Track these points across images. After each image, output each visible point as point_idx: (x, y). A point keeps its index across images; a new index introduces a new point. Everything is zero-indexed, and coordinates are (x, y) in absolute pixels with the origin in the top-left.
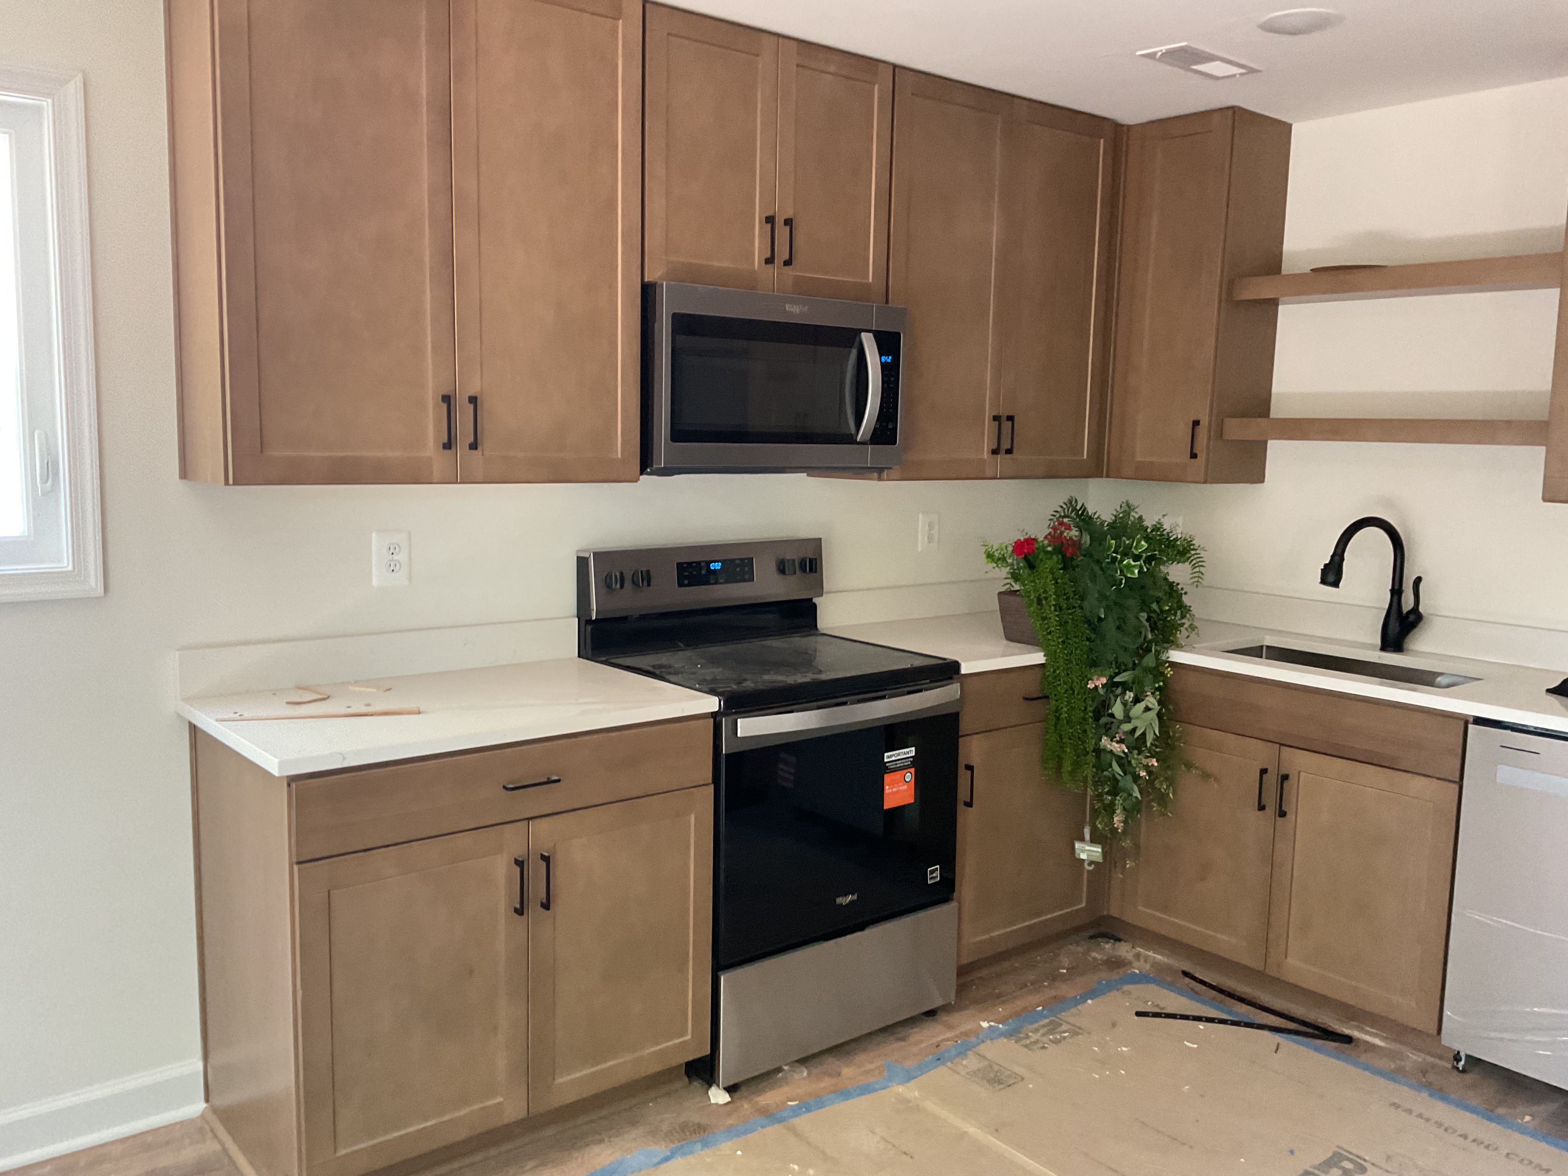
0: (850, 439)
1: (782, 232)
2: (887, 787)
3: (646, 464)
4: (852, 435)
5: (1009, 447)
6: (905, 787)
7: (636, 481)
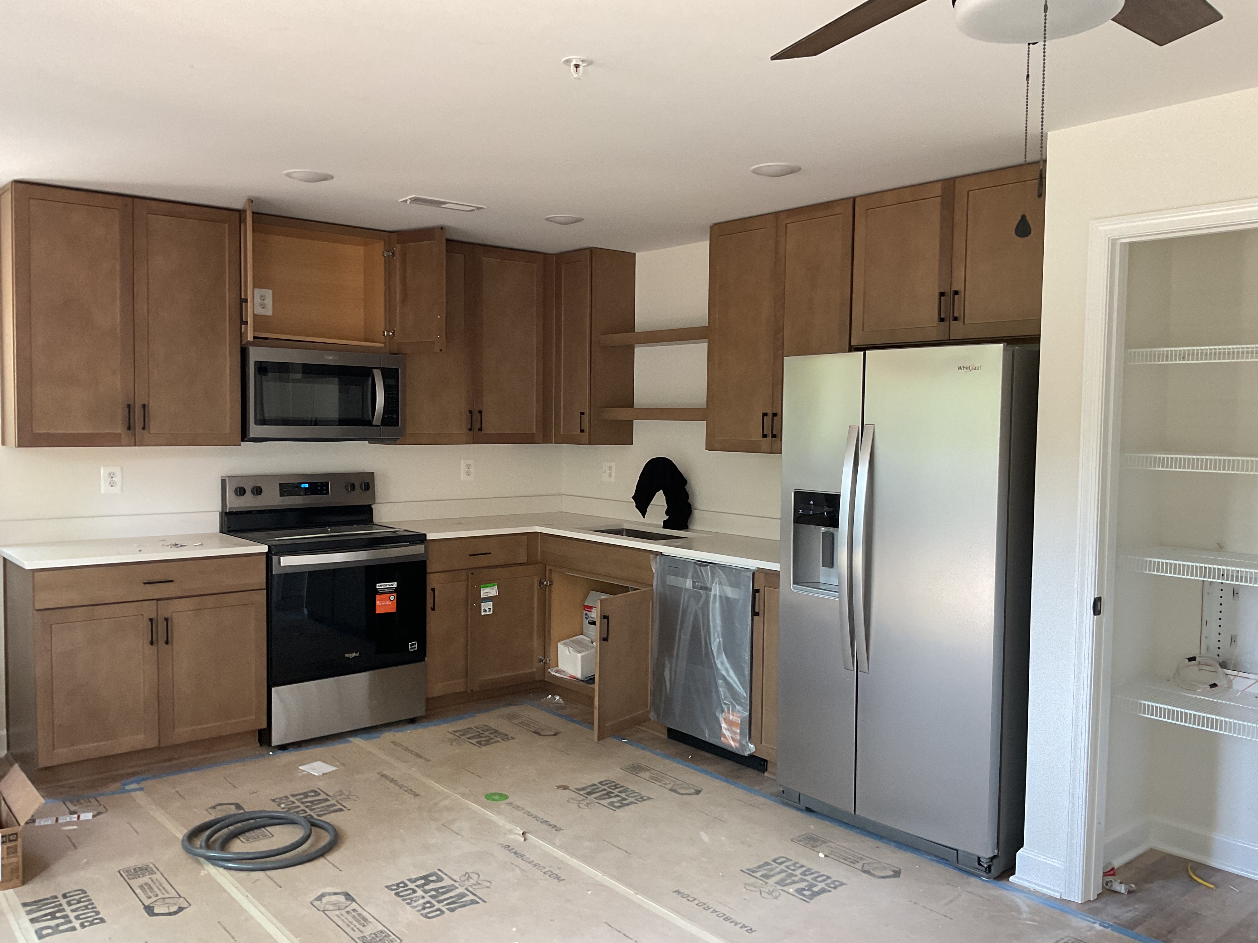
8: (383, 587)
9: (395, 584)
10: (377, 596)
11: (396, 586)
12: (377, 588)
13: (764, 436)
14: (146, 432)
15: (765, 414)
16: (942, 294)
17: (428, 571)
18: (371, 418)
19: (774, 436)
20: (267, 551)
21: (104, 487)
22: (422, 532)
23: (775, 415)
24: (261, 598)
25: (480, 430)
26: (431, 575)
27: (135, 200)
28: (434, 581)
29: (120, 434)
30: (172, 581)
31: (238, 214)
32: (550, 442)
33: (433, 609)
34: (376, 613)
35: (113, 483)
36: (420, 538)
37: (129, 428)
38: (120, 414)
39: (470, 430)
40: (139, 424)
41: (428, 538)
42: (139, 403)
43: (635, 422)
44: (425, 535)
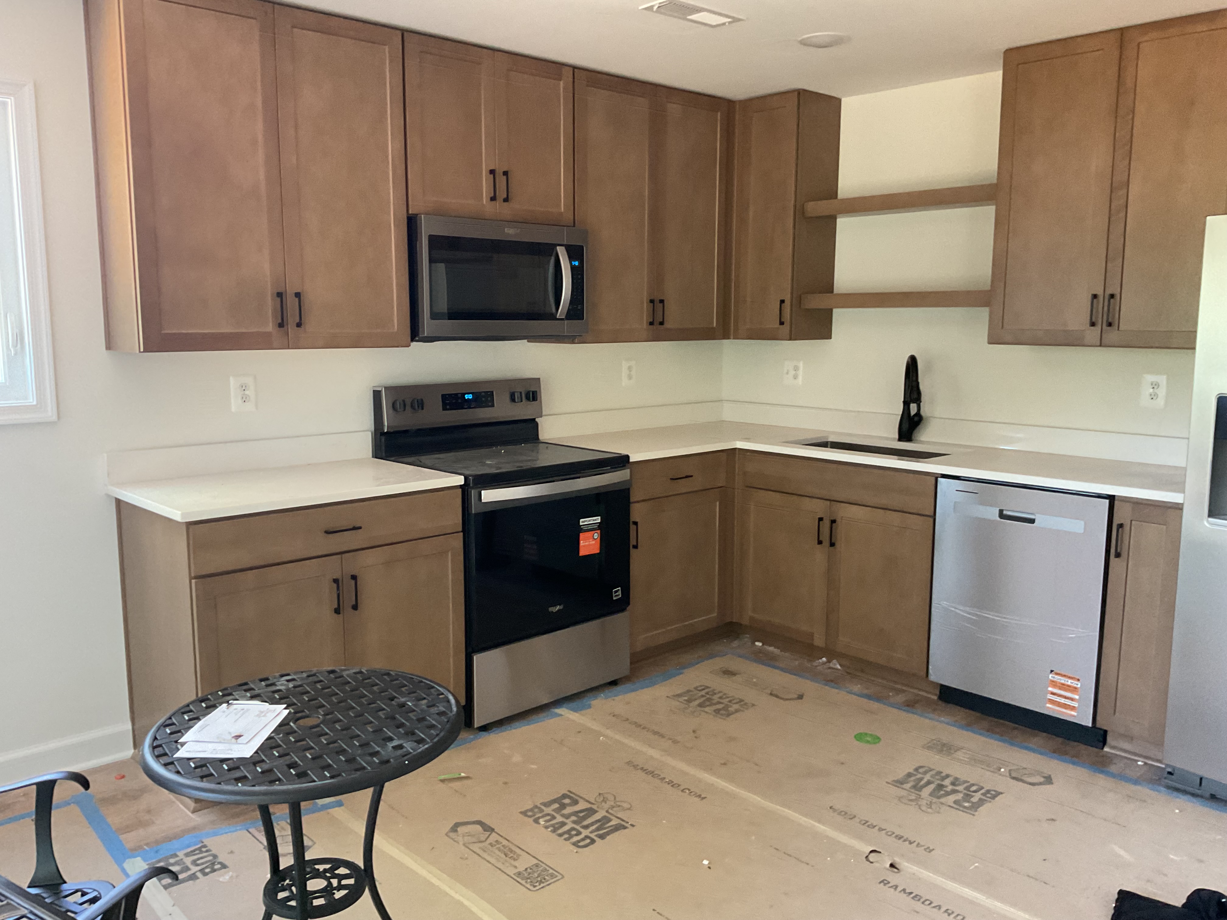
0: (552, 317)
1: (501, 181)
2: (582, 542)
3: (415, 334)
4: (552, 314)
5: (661, 320)
6: (594, 542)
7: (409, 346)
8: (586, 523)
9: (598, 519)
10: (581, 534)
11: (599, 521)
12: (581, 524)
13: (1093, 324)
14: (302, 329)
15: (1095, 296)
17: (632, 500)
18: (554, 310)
19: (1110, 325)
20: (463, 483)
21: (235, 404)
22: (624, 452)
24: (457, 542)
25: (662, 323)
26: (637, 505)
27: (276, 6)
28: (637, 512)
29: (269, 334)
30: (360, 528)
31: (399, 33)
32: (729, 338)
33: (636, 547)
34: (580, 555)
35: (246, 398)
36: (622, 461)
37: (281, 325)
38: (270, 304)
39: (651, 324)
40: (292, 319)
41: (631, 460)
42: (290, 292)
43: (836, 312)
44: (627, 457)
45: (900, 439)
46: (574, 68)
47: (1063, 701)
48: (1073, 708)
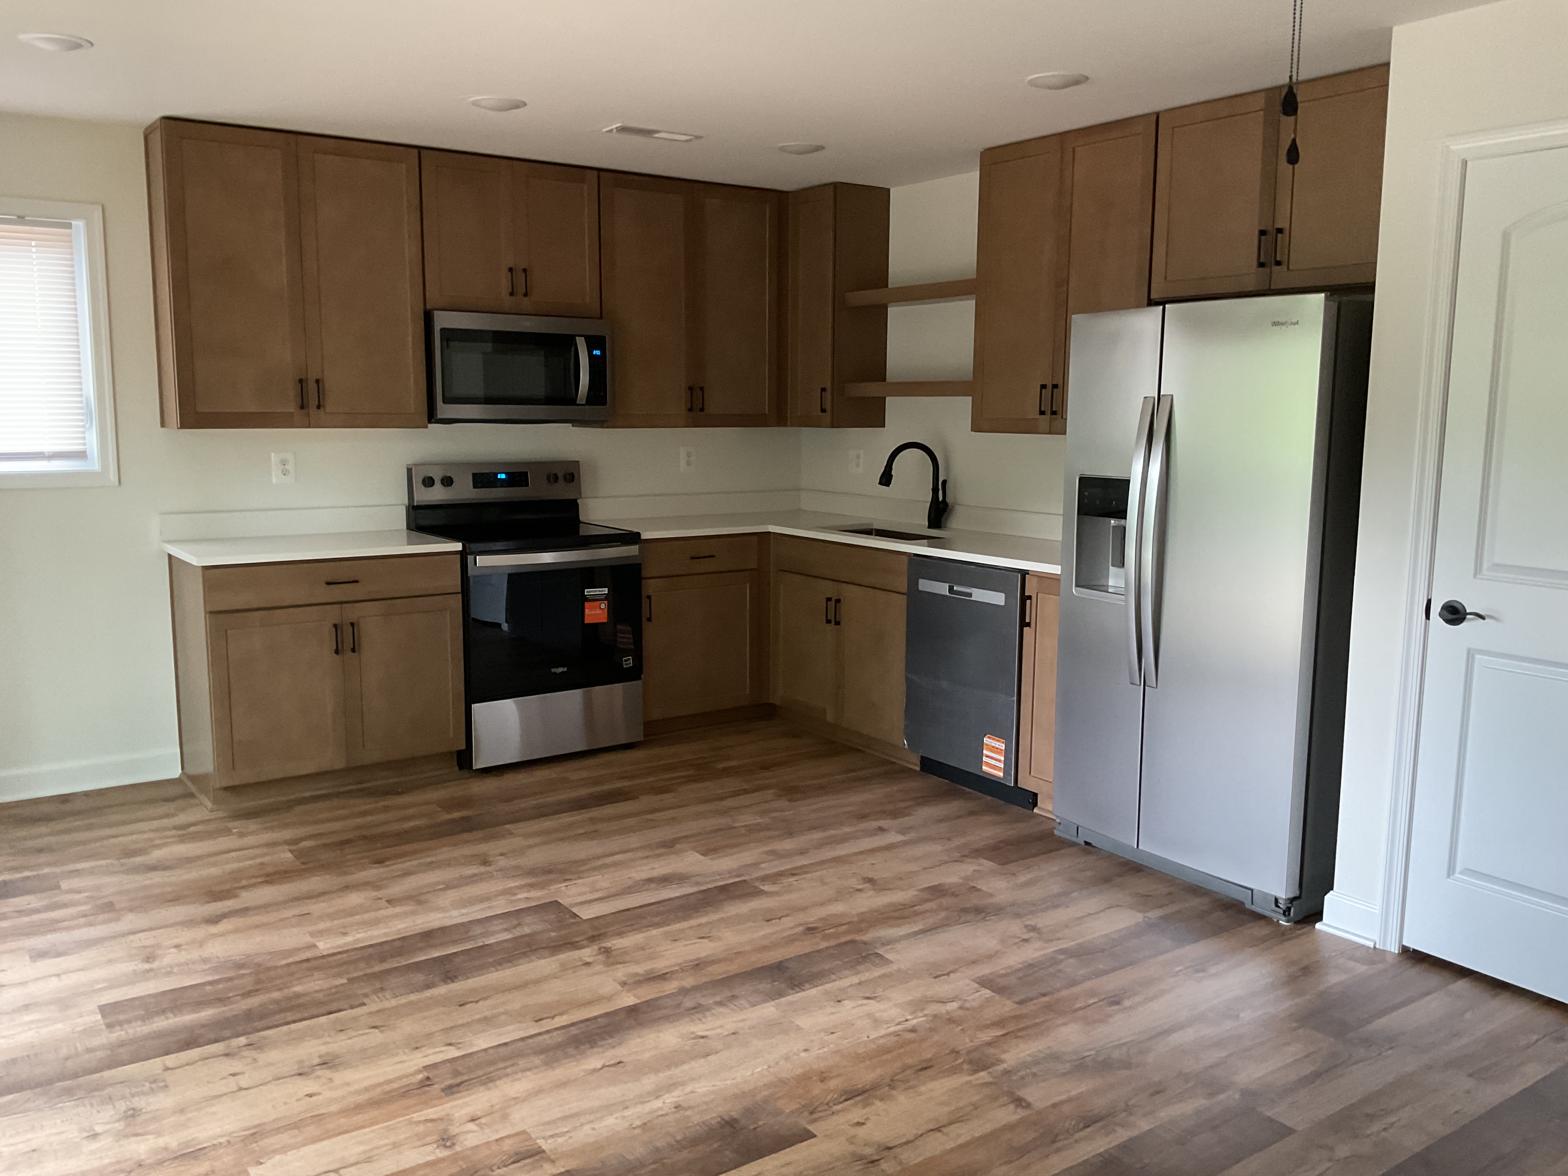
8: (591, 593)
10: (586, 603)
11: (607, 592)
12: (586, 593)
13: (1042, 413)
14: (321, 411)
15: (1043, 387)
16: (1262, 233)
17: (644, 576)
18: (574, 396)
19: (1054, 413)
20: (460, 548)
21: (276, 477)
22: (635, 530)
23: (1055, 386)
24: (456, 602)
25: (702, 410)
26: (647, 580)
27: (300, 137)
28: (651, 587)
29: (292, 413)
30: (358, 581)
31: (416, 151)
32: (785, 425)
33: (649, 620)
34: (585, 622)
35: (286, 471)
36: (632, 538)
37: (302, 407)
38: (291, 389)
40: (313, 402)
41: (643, 537)
42: (312, 377)
43: (888, 399)
44: (639, 534)
45: (929, 527)
46: (599, 170)
47: (993, 762)
48: (998, 768)
